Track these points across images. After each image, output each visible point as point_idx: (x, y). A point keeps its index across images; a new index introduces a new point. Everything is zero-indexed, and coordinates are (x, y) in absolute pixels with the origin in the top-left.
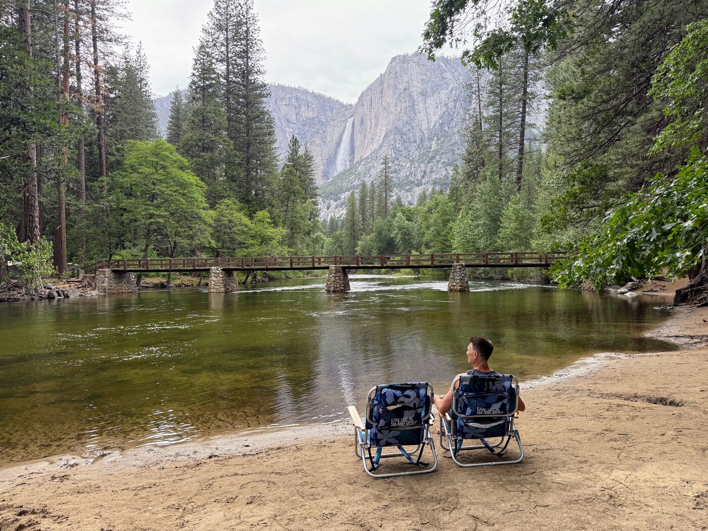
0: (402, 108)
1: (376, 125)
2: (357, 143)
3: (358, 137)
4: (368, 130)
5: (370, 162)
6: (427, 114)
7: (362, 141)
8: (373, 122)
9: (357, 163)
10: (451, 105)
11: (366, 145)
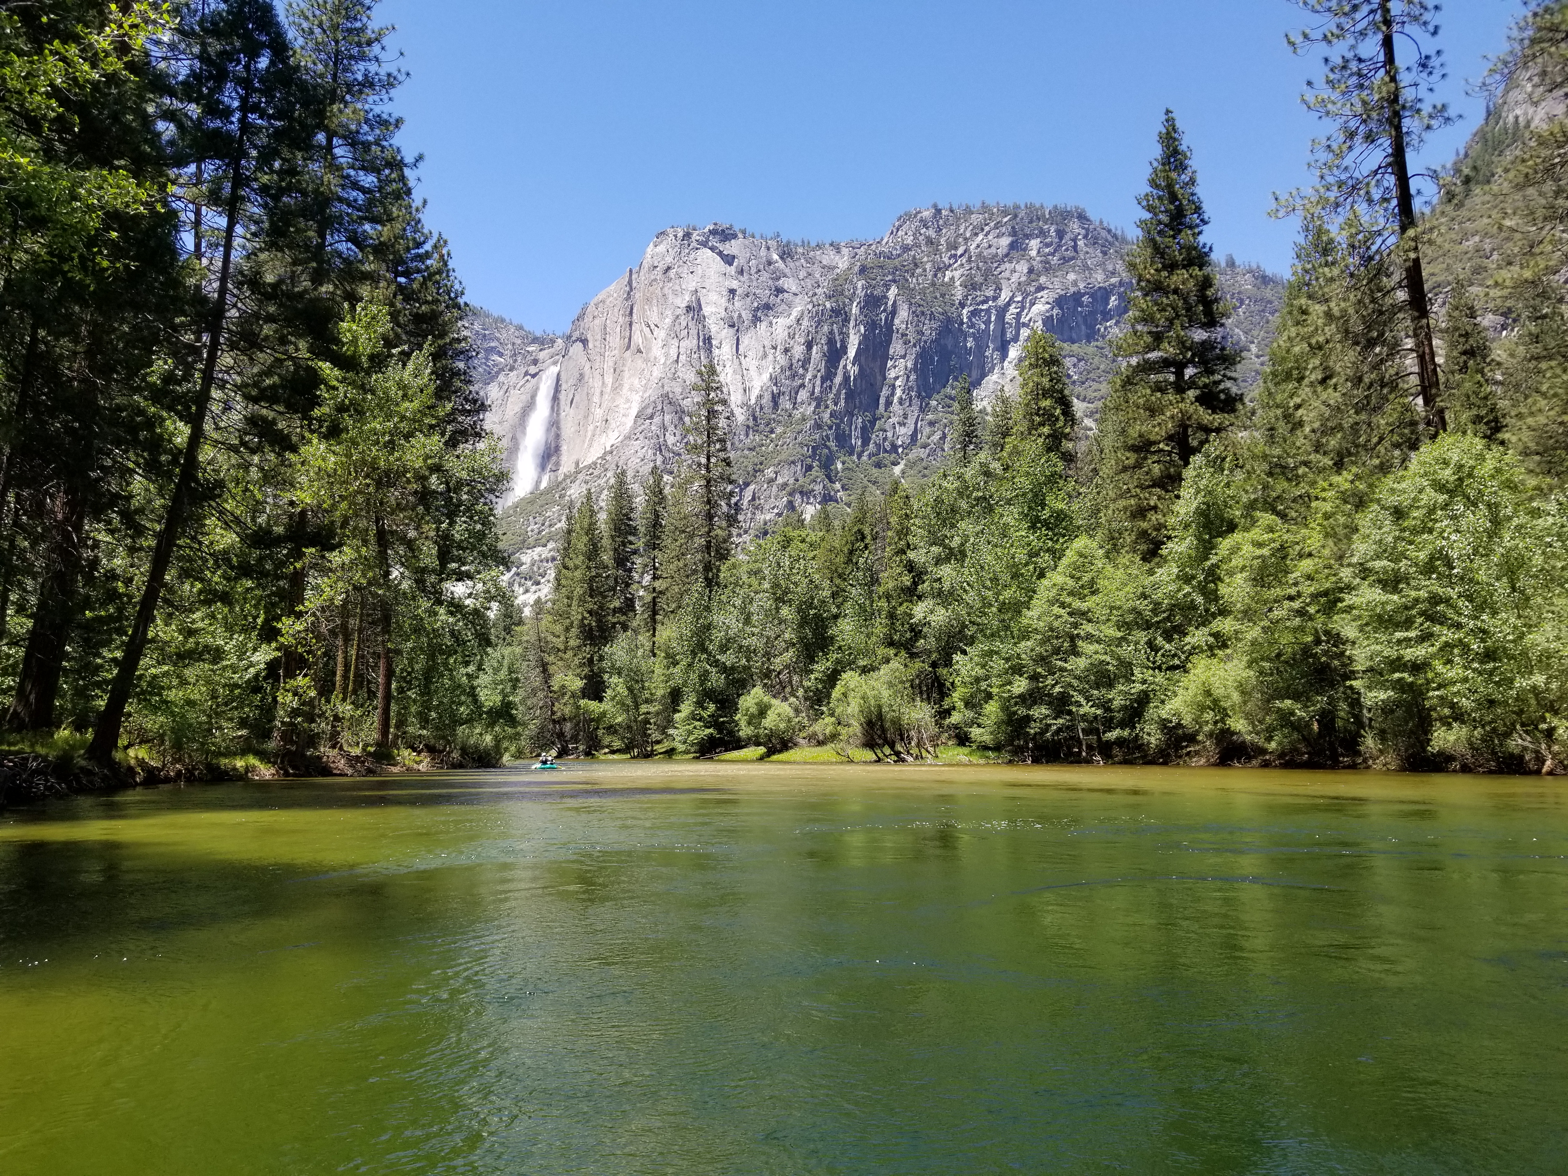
0: (682, 350)
1: (617, 388)
2: (568, 429)
3: (569, 418)
4: (596, 399)
5: (599, 477)
6: (743, 372)
7: (581, 425)
8: (609, 379)
9: (566, 477)
10: (798, 351)
11: (589, 434)
